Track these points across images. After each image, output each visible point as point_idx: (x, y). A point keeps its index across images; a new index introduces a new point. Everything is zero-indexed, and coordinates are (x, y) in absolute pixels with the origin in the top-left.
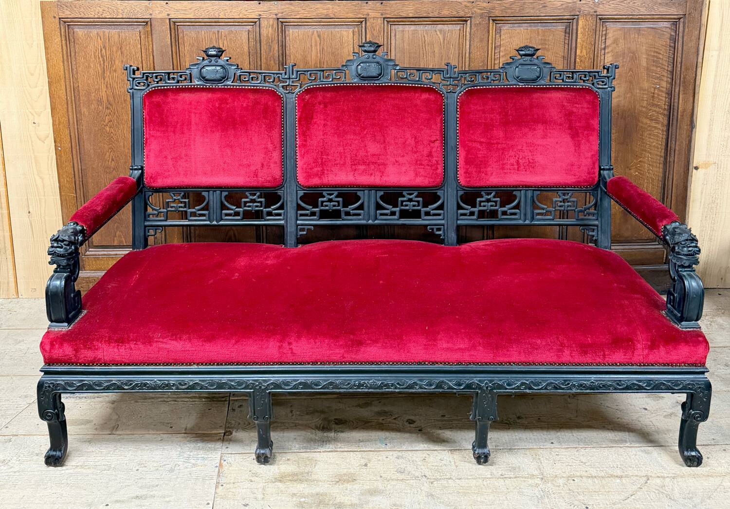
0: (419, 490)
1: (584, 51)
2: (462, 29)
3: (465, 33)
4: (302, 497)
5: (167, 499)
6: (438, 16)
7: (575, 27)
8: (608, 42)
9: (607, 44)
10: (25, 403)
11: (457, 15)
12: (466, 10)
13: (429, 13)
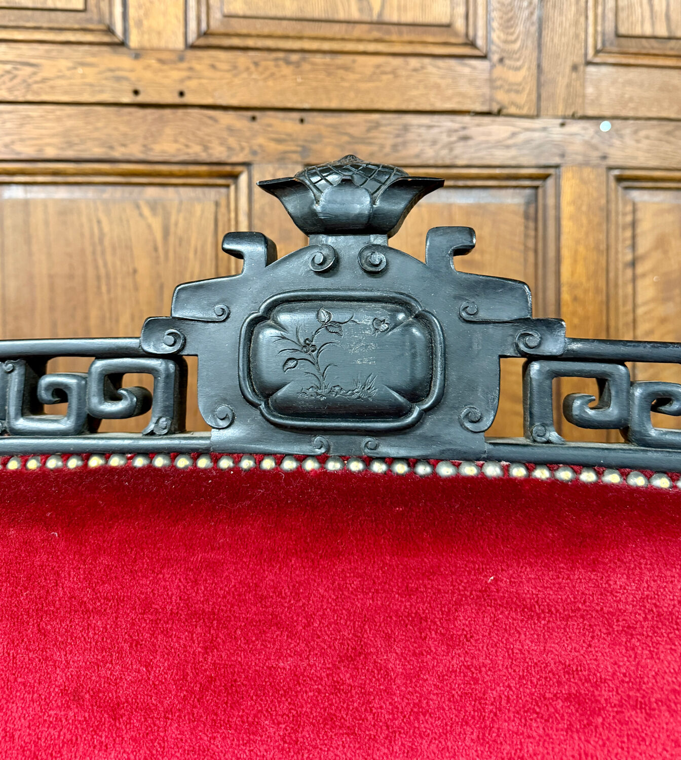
1: (580, 269)
2: (223, 202)
3: (233, 215)
6: (141, 156)
7: (551, 201)
8: (644, 245)
9: (641, 250)
11: (204, 157)
12: (232, 141)
13: (111, 148)
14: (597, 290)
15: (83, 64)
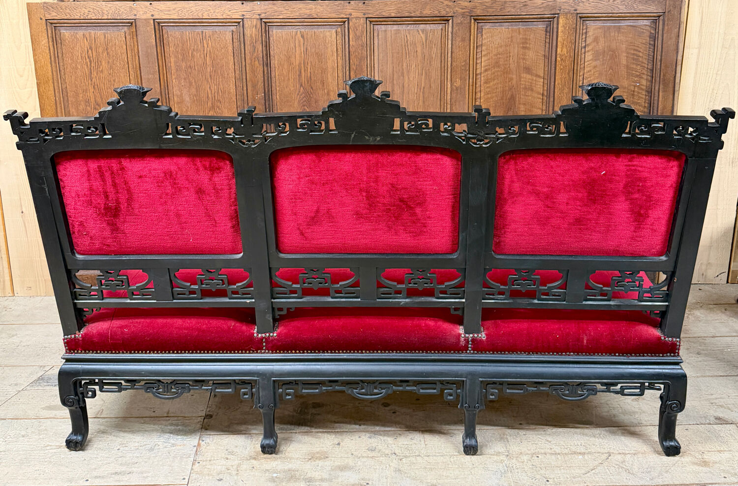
0: (388, 466)
1: (565, 50)
2: (444, 29)
3: (447, 33)
4: (275, 473)
5: (145, 475)
6: (420, 15)
7: (555, 26)
8: (589, 41)
9: (588, 42)
10: (14, 390)
11: (439, 15)
12: (448, 10)
13: (411, 13)
14: (570, 57)
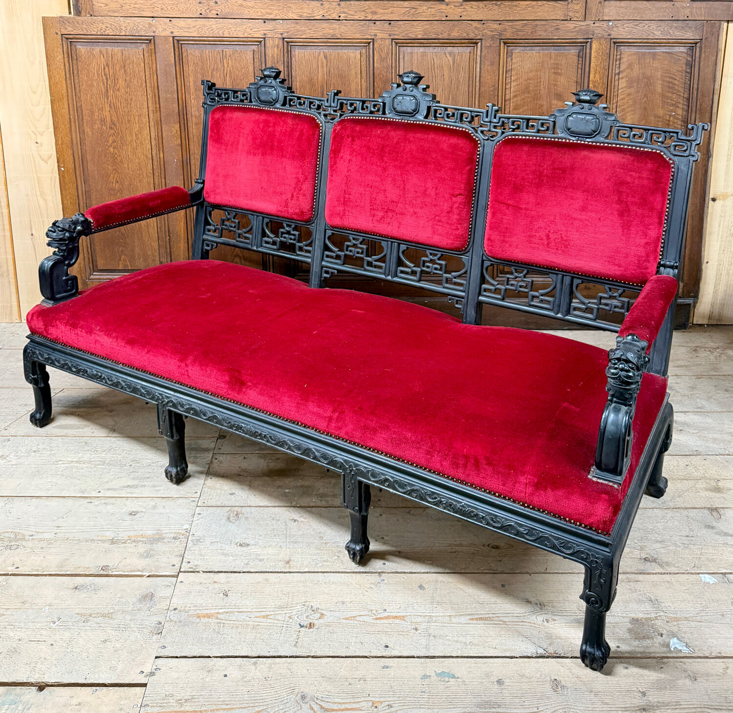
1: (597, 76)
2: (472, 52)
3: (475, 56)
6: (447, 37)
7: (588, 51)
8: (623, 67)
9: (622, 69)
11: (467, 37)
12: (476, 32)
13: (438, 35)
14: (603, 83)
15: (430, 8)
